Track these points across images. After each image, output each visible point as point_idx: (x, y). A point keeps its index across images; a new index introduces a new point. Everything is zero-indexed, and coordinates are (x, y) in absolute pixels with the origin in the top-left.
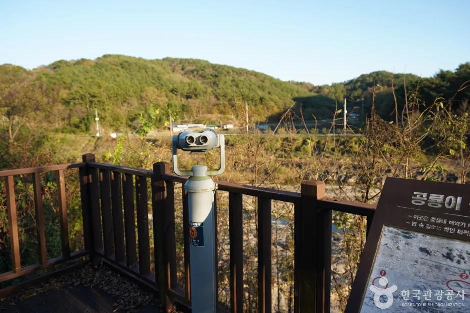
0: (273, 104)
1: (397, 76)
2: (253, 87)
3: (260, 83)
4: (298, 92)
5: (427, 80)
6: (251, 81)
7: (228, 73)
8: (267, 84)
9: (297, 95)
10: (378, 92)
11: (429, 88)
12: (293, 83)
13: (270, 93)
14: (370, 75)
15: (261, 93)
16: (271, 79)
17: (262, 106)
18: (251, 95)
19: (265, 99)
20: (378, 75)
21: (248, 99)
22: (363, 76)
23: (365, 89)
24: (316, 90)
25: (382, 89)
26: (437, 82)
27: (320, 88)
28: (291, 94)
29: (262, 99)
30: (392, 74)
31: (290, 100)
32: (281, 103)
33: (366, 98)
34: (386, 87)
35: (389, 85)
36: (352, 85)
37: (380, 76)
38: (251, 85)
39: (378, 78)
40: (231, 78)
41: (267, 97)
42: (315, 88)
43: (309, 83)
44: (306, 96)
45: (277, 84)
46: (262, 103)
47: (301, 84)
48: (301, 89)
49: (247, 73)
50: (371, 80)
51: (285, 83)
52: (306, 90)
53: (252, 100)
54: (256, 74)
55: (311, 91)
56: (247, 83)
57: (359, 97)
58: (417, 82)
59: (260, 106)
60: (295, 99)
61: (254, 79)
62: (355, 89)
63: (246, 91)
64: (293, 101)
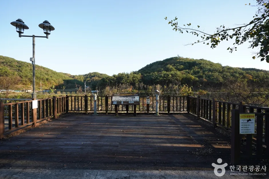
0: (53, 81)
1: (101, 74)
2: (42, 73)
3: (46, 72)
4: (64, 77)
5: (110, 77)
6: (41, 71)
7: (27, 66)
8: (50, 73)
9: (64, 78)
10: (95, 79)
11: (111, 79)
12: (62, 73)
13: (51, 77)
14: (92, 73)
15: (47, 77)
16: (52, 71)
17: (47, 82)
18: (42, 77)
19: (49, 79)
20: (95, 73)
21: (40, 79)
22: (90, 73)
23: (91, 78)
24: (72, 77)
26: (113, 78)
27: (74, 76)
28: (61, 77)
29: (47, 79)
30: (99, 73)
31: (61, 80)
32: (57, 81)
33: (91, 81)
34: (98, 78)
35: (99, 77)
36: (86, 76)
37: (96, 74)
38: (41, 73)
39: (95, 74)
40: (29, 69)
41: (50, 78)
42: (72, 76)
43: (69, 74)
44: (68, 79)
45: (54, 73)
46: (47, 81)
47: (65, 74)
48: (66, 76)
49: (39, 67)
50: (93, 75)
51: (58, 73)
52: (68, 77)
53: (42, 79)
54: (44, 68)
55: (70, 77)
56: (39, 72)
57: (89, 80)
58: (107, 77)
59: (46, 82)
60: (64, 80)
61: (43, 70)
62: (87, 78)
63: (39, 76)
64: (62, 81)
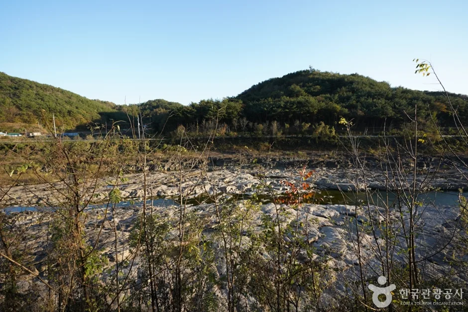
0: (81, 116)
1: (170, 104)
2: (60, 101)
3: (67, 99)
4: (102, 108)
5: (185, 107)
6: (57, 97)
7: (30, 87)
8: (74, 100)
9: (102, 111)
10: (160, 112)
11: (187, 112)
12: (98, 101)
13: (77, 108)
14: (154, 101)
15: (68, 107)
16: (78, 96)
17: (70, 118)
18: (59, 108)
19: (73, 112)
20: (159, 102)
21: (55, 111)
22: (150, 101)
23: (152, 110)
24: (117, 108)
25: (163, 110)
26: (190, 109)
27: (120, 106)
28: (96, 109)
29: (69, 112)
30: (167, 101)
31: (96, 114)
32: (88, 116)
33: (152, 115)
34: (164, 109)
35: (166, 109)
36: (144, 107)
37: (160, 102)
38: (57, 100)
39: (159, 104)
40: (35, 92)
41: (75, 110)
42: (117, 106)
43: (112, 103)
44: (109, 111)
45: (83, 101)
46: (70, 115)
47: (105, 102)
48: (105, 106)
49: (52, 89)
50: (155, 105)
51: (90, 100)
52: (110, 107)
53: (60, 112)
54: (62, 91)
55: (114, 108)
56: (54, 98)
57: (148, 115)
58: (180, 108)
59: (68, 118)
60: (100, 114)
61: (60, 95)
62: (145, 109)
63: (53, 105)
64: (98, 115)
